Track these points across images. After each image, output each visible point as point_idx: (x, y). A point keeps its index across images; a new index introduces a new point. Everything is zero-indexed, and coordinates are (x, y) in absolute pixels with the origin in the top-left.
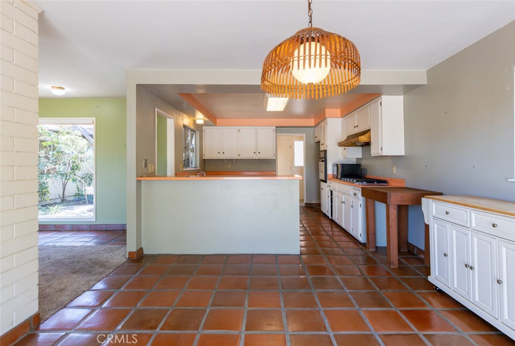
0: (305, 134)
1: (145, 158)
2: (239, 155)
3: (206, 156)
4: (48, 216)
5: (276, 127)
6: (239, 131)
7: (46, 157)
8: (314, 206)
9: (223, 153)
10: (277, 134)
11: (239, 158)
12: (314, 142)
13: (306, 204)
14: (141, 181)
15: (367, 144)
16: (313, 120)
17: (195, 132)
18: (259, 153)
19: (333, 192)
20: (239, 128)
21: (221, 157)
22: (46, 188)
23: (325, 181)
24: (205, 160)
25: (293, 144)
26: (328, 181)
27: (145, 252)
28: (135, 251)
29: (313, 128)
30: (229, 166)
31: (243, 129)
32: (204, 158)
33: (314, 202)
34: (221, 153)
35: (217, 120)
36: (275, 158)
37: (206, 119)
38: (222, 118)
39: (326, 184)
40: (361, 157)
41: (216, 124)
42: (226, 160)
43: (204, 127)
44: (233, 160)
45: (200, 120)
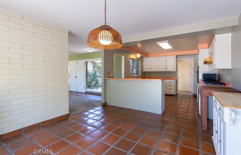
1: (108, 71)
2: (158, 70)
4: (97, 90)
5: (177, 56)
6: (158, 59)
7: (98, 71)
10: (178, 59)
11: (158, 71)
13: (193, 94)
14: (106, 79)
15: (211, 63)
17: (139, 61)
18: (167, 68)
20: (158, 57)
21: (151, 70)
22: (98, 81)
24: (144, 72)
26: (199, 83)
27: (108, 104)
28: (104, 103)
30: (155, 75)
31: (160, 58)
32: (144, 71)
35: (149, 55)
36: (175, 71)
37: (141, 55)
41: (148, 57)
42: (153, 72)
43: (144, 58)
44: (156, 72)
45: (139, 56)
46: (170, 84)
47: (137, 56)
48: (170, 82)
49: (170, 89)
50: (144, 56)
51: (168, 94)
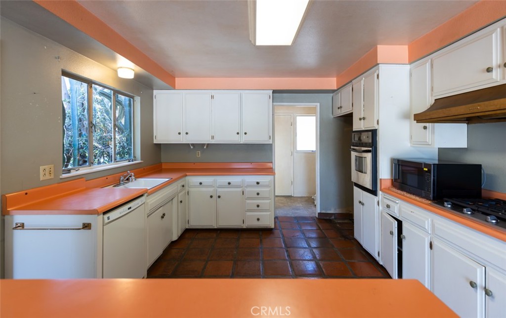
0: (318, 104)
2: (213, 137)
3: (158, 138)
5: (274, 92)
6: (212, 97)
8: (333, 217)
9: (187, 133)
10: (275, 104)
11: (213, 142)
12: (332, 117)
13: (320, 214)
16: (335, 79)
17: (132, 98)
18: (246, 133)
19: (405, 225)
20: (213, 92)
21: (183, 140)
23: (374, 192)
24: (159, 146)
25: (295, 119)
26: (380, 193)
29: (332, 95)
31: (219, 95)
32: (155, 142)
33: (332, 212)
34: (183, 133)
35: (176, 79)
36: (271, 142)
38: (185, 75)
39: (376, 199)
40: (466, 146)
41: (173, 87)
42: (193, 145)
43: (155, 92)
44: (203, 145)
45: (126, 69)
46: (258, 189)
47: (116, 71)
48: (258, 183)
49: (256, 208)
50: (158, 81)
51: (249, 227)
